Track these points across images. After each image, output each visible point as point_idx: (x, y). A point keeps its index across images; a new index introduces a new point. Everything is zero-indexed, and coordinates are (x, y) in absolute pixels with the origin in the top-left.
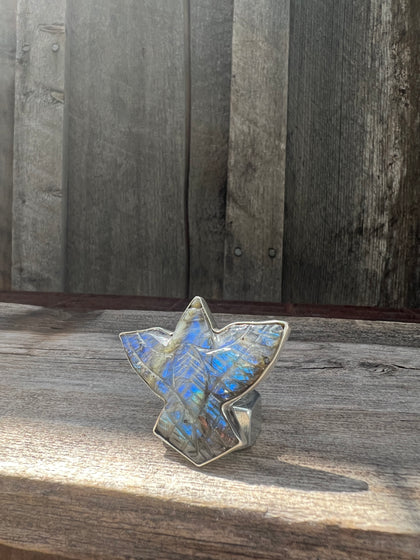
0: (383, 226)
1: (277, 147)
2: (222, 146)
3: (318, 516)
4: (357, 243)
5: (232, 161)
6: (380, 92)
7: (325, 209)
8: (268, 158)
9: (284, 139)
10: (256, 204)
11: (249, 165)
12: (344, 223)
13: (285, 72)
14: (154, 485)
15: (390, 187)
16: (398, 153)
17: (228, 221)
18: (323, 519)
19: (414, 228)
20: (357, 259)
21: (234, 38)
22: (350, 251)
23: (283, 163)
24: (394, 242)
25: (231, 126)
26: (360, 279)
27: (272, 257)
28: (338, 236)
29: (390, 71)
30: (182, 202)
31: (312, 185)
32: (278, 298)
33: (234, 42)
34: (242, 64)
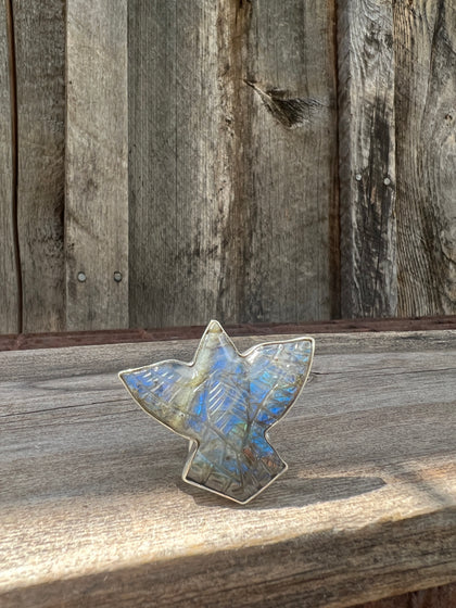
0: (216, 247)
1: (119, 165)
2: (57, 158)
3: (373, 517)
4: (195, 265)
5: (71, 175)
6: (210, 119)
7: (165, 230)
8: (110, 176)
9: (125, 157)
10: (99, 225)
11: (90, 182)
12: (183, 245)
13: (125, 86)
14: (215, 537)
15: (221, 211)
16: (227, 179)
17: (68, 242)
18: (378, 518)
19: (242, 250)
20: (196, 280)
21: (69, 40)
22: (189, 272)
23: (126, 182)
24: (226, 262)
25: (69, 137)
26: (198, 300)
27: (118, 282)
28: (178, 257)
29: (218, 101)
30: (10, 221)
31: (152, 207)
32: (125, 324)
33: (68, 45)
34: (78, 70)
